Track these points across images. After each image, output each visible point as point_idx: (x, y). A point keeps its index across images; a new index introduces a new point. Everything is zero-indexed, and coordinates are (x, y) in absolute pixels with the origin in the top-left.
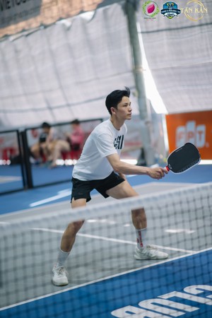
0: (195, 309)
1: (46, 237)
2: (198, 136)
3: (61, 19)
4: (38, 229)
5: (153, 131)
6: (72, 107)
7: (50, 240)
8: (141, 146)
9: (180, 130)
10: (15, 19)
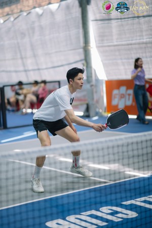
0: (105, 224)
1: (17, 166)
2: (127, 97)
3: (35, 8)
4: (12, 160)
5: (96, 92)
6: (41, 71)
7: (20, 169)
8: (87, 102)
9: (115, 92)
10: (2, 6)
